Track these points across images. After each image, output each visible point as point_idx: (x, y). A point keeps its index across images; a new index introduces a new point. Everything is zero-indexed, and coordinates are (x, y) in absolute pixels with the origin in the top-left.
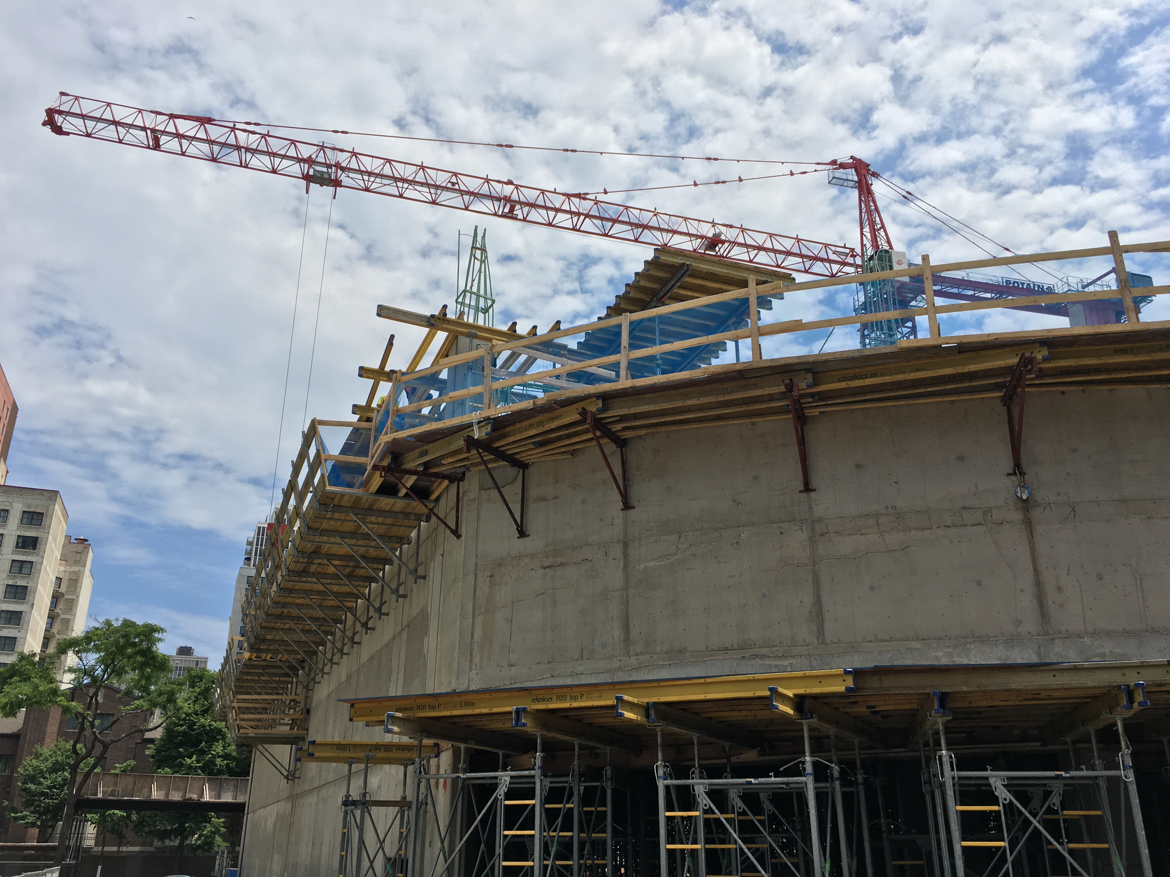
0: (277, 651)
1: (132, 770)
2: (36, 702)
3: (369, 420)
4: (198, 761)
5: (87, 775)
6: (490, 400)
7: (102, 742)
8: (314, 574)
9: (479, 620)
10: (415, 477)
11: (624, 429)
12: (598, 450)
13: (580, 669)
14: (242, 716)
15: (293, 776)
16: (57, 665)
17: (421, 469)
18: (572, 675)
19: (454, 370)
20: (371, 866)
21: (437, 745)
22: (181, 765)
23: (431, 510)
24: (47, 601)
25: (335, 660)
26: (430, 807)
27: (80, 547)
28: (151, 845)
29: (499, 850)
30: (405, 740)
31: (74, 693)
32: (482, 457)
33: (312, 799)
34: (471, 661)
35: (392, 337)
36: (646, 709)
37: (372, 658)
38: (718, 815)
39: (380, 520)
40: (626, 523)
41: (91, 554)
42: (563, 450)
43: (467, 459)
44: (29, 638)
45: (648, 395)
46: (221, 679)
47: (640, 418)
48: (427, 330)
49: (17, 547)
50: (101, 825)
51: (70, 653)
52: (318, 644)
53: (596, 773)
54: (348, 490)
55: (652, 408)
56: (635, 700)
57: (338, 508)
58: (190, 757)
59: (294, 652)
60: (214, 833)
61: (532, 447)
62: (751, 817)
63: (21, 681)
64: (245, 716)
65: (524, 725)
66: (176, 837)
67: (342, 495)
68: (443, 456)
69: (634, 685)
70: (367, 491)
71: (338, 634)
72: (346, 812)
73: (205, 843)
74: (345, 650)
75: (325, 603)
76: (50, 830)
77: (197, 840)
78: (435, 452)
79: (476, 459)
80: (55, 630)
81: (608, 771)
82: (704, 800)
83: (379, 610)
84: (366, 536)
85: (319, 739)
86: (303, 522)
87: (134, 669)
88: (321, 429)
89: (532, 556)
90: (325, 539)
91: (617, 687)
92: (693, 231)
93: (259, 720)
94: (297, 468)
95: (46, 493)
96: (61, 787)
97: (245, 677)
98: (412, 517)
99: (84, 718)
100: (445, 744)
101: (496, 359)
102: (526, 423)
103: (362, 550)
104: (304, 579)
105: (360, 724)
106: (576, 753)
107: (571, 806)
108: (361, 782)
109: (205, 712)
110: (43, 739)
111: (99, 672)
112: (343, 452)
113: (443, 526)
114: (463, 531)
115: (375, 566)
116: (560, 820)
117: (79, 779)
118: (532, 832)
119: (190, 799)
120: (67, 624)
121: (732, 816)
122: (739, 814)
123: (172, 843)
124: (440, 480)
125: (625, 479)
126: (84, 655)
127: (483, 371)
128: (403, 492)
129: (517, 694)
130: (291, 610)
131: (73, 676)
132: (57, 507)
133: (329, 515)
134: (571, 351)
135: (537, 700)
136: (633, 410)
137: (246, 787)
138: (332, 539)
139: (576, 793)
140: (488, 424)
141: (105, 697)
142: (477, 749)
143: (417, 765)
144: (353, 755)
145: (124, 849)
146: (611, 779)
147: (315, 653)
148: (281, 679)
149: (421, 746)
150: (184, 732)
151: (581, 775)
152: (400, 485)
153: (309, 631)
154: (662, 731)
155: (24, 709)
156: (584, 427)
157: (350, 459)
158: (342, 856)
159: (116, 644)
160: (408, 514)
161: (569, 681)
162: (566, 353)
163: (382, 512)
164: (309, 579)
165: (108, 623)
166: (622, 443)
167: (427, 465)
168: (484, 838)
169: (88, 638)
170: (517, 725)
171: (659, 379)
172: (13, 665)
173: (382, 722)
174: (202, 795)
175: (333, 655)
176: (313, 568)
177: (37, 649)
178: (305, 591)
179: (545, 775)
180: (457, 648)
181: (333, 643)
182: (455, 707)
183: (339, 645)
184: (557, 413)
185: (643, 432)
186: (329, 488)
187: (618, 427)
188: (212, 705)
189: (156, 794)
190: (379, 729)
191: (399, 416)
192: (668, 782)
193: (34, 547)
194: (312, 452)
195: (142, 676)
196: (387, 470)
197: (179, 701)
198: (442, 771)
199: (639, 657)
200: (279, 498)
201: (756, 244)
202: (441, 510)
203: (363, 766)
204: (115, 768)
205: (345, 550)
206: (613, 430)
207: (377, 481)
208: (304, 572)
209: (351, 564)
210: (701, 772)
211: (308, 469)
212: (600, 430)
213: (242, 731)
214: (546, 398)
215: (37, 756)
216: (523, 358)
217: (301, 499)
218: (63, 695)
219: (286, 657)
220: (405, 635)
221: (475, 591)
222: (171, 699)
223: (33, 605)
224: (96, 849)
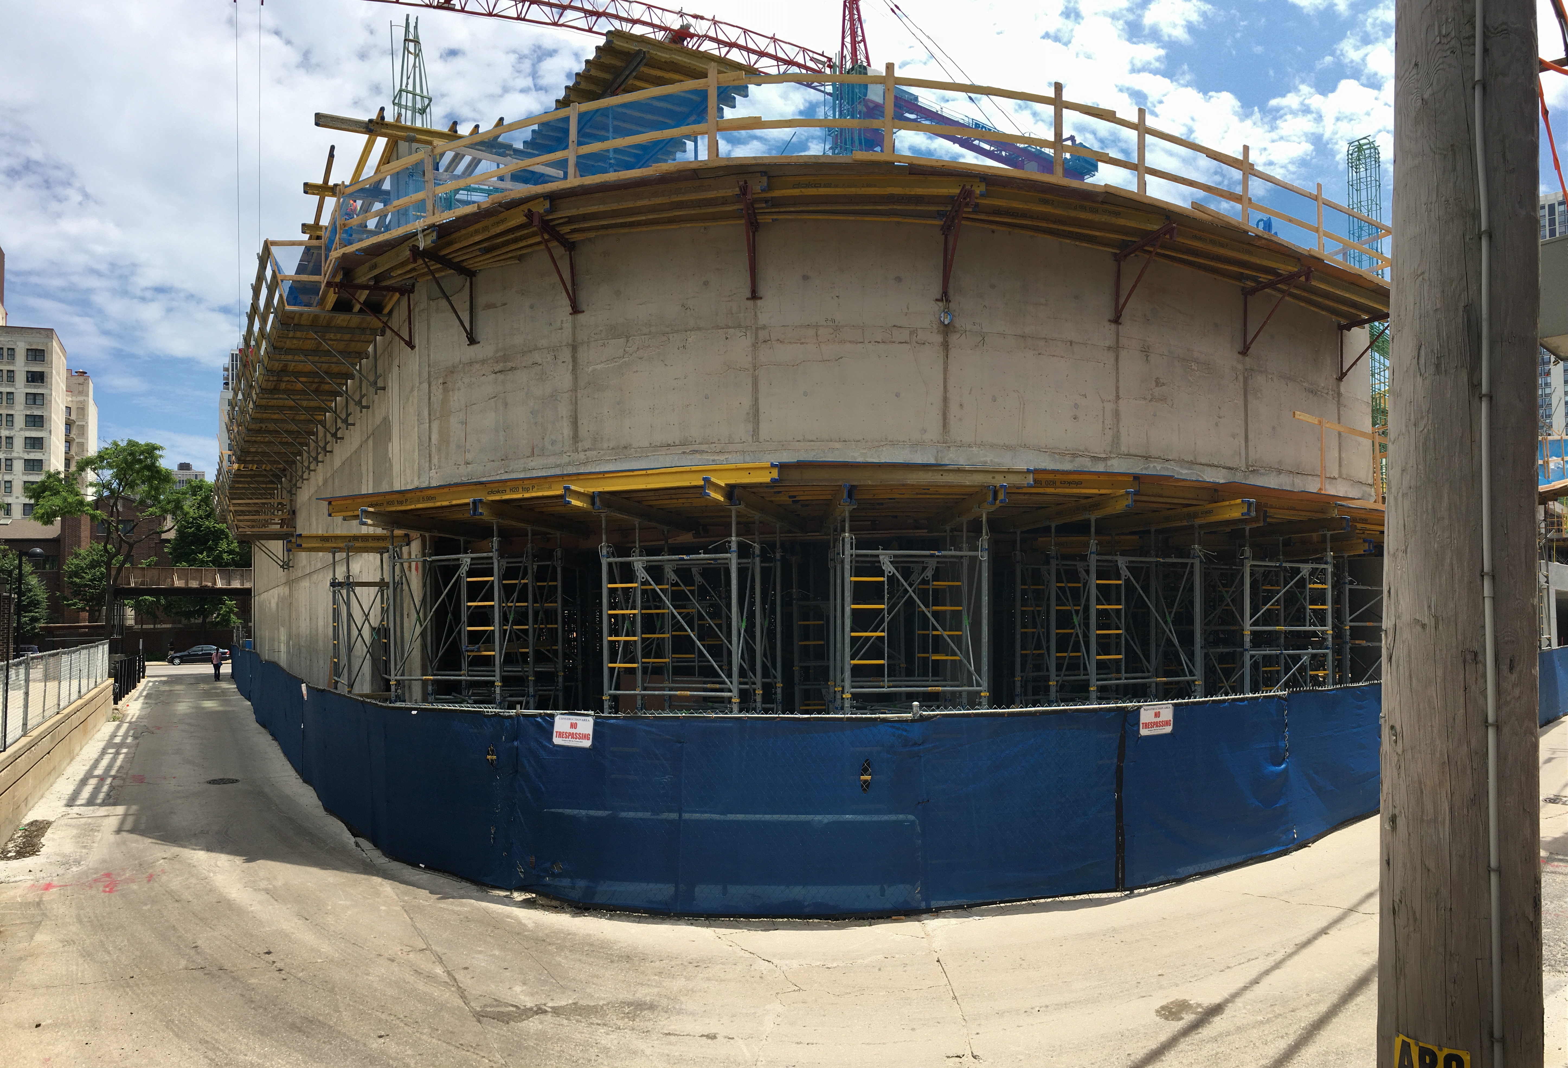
0: (260, 463)
1: (156, 564)
2: (67, 512)
3: (319, 238)
4: (208, 556)
5: (119, 570)
6: (434, 207)
7: (127, 543)
8: (285, 391)
9: (435, 426)
10: (367, 292)
11: (573, 231)
12: (546, 255)
13: (532, 464)
14: (239, 518)
15: (288, 565)
16: (79, 481)
17: (372, 283)
18: (524, 470)
19: (396, 177)
20: (360, 634)
21: (407, 535)
22: (195, 560)
23: (386, 324)
24: (62, 428)
25: (312, 467)
26: (405, 587)
27: (81, 379)
28: (180, 623)
29: (464, 618)
30: (379, 531)
31: (98, 504)
32: (428, 267)
33: (305, 583)
34: (430, 461)
35: (333, 148)
36: (592, 498)
37: (344, 463)
38: (654, 586)
39: (339, 336)
40: (574, 327)
41: (91, 385)
42: (510, 255)
43: (414, 269)
44: (53, 460)
45: (597, 195)
46: (217, 488)
47: (590, 220)
48: (366, 137)
49: (28, 381)
50: (137, 608)
51: (89, 470)
52: (296, 454)
53: (548, 554)
54: (306, 309)
55: (602, 208)
56: (582, 490)
57: (298, 327)
58: (202, 554)
59: (276, 462)
60: (229, 613)
61: (479, 253)
62: (683, 587)
63: (52, 495)
64: (241, 518)
65: (481, 514)
66: (199, 616)
67: (301, 314)
68: (392, 268)
69: (581, 477)
70: (324, 309)
71: (312, 444)
72: (334, 592)
73: (223, 620)
74: (320, 459)
75: (297, 417)
76: (97, 614)
77: (216, 618)
78: (384, 263)
79: (423, 269)
80: (73, 452)
81: (559, 553)
82: (641, 574)
83: (345, 421)
84: (328, 353)
85: (304, 533)
86: (269, 342)
87: (143, 482)
88: (274, 249)
89: (483, 362)
90: (290, 357)
91: (566, 478)
92: (656, 21)
93: (253, 521)
94: (256, 291)
95: (42, 331)
96: (100, 580)
97: (237, 485)
98: (368, 332)
99: (109, 524)
100: (414, 534)
101: (438, 163)
102: (471, 229)
103: (325, 366)
104: (276, 396)
105: (338, 519)
106: (530, 537)
107: (526, 581)
108: (344, 568)
109: (208, 516)
110: (80, 542)
111: (115, 485)
112: (298, 272)
113: (397, 338)
114: (416, 342)
115: (338, 381)
116: (516, 594)
117: (113, 573)
118: (492, 603)
119: (206, 586)
120: (82, 446)
121: (667, 587)
122: (673, 585)
123: (197, 621)
124: (391, 293)
125: (573, 283)
126: (100, 472)
127: (424, 175)
128: (357, 307)
129: (474, 487)
130: (268, 425)
131: (94, 489)
132: (54, 343)
133: (291, 334)
134: (517, 151)
135: (492, 492)
136: (582, 211)
137: (251, 575)
138: (296, 358)
139: (530, 571)
140: (433, 231)
141: (124, 506)
142: (440, 537)
143: (391, 551)
144: (334, 545)
145: (159, 626)
146: (561, 559)
147: (294, 462)
148: (268, 486)
149: (393, 537)
150: (193, 533)
151: (534, 556)
152: (354, 301)
153: (287, 443)
154: (606, 517)
155: (59, 518)
156: (531, 230)
157: (304, 278)
158: (334, 627)
159: (125, 460)
160: (364, 329)
161: (522, 476)
162: (512, 153)
163: (339, 329)
164: (281, 396)
165: (116, 444)
166: (571, 247)
167: (377, 278)
168: (450, 609)
169: (101, 457)
170: (474, 514)
171: (611, 176)
172: (43, 482)
173: (356, 517)
174: (215, 583)
175: (310, 463)
176: (283, 386)
177: (62, 468)
178: (278, 407)
179: (501, 556)
180: (417, 451)
181: (309, 453)
182: (418, 502)
183: (314, 454)
184: (502, 216)
185: (592, 234)
186: (287, 308)
187: (566, 229)
188: (213, 510)
189: (178, 583)
190: (355, 522)
191: (346, 232)
192: (611, 560)
193: (42, 381)
194: (269, 273)
195: (151, 487)
196: (340, 286)
197: (185, 507)
198: (413, 556)
199: (587, 453)
200: (245, 321)
201: (728, 40)
202: (395, 323)
203: (344, 555)
204: (142, 563)
205: (309, 367)
206: (562, 232)
207: (332, 298)
208: (274, 390)
209: (316, 380)
210: (641, 551)
211: (266, 291)
212: (549, 233)
213: (240, 530)
214: (490, 201)
215: (77, 556)
216: (467, 159)
217: (264, 321)
218: (88, 505)
219: (269, 467)
220: (370, 442)
221: (430, 399)
222: (178, 505)
223: (50, 431)
224: (136, 627)
